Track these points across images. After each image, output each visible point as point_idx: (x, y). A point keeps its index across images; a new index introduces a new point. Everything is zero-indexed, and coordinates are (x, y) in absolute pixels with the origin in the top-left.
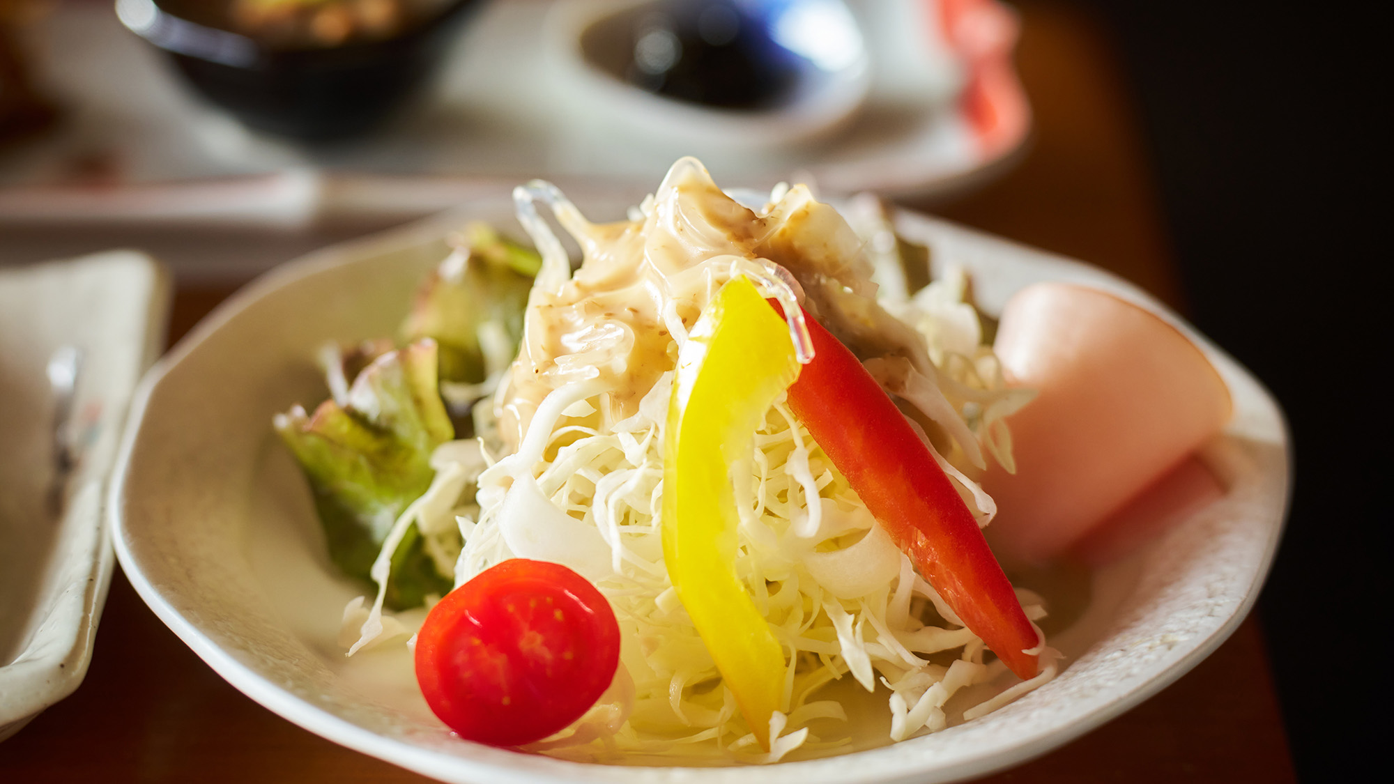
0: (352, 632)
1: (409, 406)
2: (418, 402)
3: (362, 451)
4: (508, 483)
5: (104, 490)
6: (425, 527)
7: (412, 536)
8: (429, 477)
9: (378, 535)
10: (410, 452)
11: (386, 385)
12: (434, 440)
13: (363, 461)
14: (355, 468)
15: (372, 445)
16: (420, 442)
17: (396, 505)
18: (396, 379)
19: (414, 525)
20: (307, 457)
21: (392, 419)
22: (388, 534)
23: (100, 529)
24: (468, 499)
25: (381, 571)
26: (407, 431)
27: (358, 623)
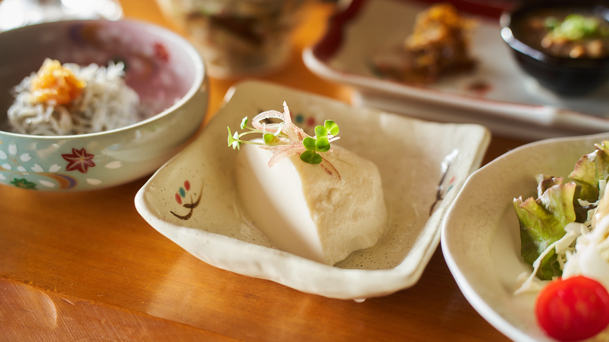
0: (519, 285)
1: (561, 205)
2: (564, 205)
3: (540, 219)
4: (587, 243)
5: (444, 212)
6: (557, 251)
7: (553, 253)
8: (563, 233)
9: (541, 249)
10: (558, 222)
11: (554, 196)
12: (568, 220)
13: (539, 221)
14: (536, 224)
15: (544, 217)
16: (562, 220)
17: (549, 241)
18: (558, 195)
19: (554, 249)
20: (521, 216)
21: (554, 209)
22: (543, 251)
23: (438, 227)
24: (573, 246)
25: (537, 264)
26: (557, 215)
27: (523, 282)
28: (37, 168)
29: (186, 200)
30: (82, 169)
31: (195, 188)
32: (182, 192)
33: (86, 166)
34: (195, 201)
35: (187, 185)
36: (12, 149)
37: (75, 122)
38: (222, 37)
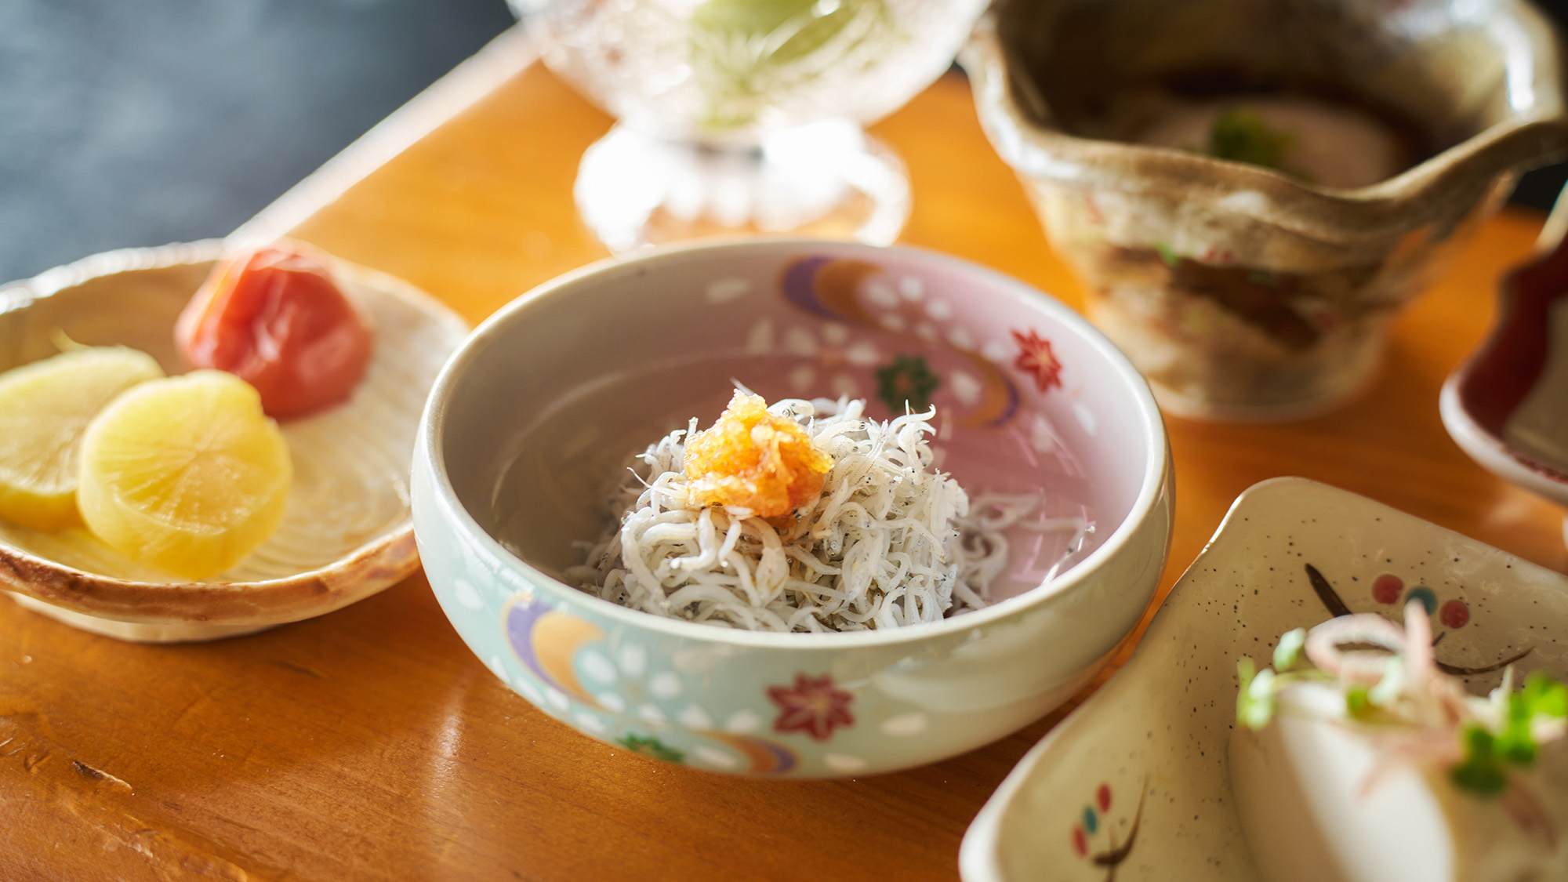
28: (695, 718)
29: (1100, 843)
30: (815, 728)
31: (1123, 806)
32: (1090, 821)
33: (830, 724)
34: (1121, 842)
35: (1105, 797)
36: (633, 660)
37: (797, 568)
38: (1201, 316)
